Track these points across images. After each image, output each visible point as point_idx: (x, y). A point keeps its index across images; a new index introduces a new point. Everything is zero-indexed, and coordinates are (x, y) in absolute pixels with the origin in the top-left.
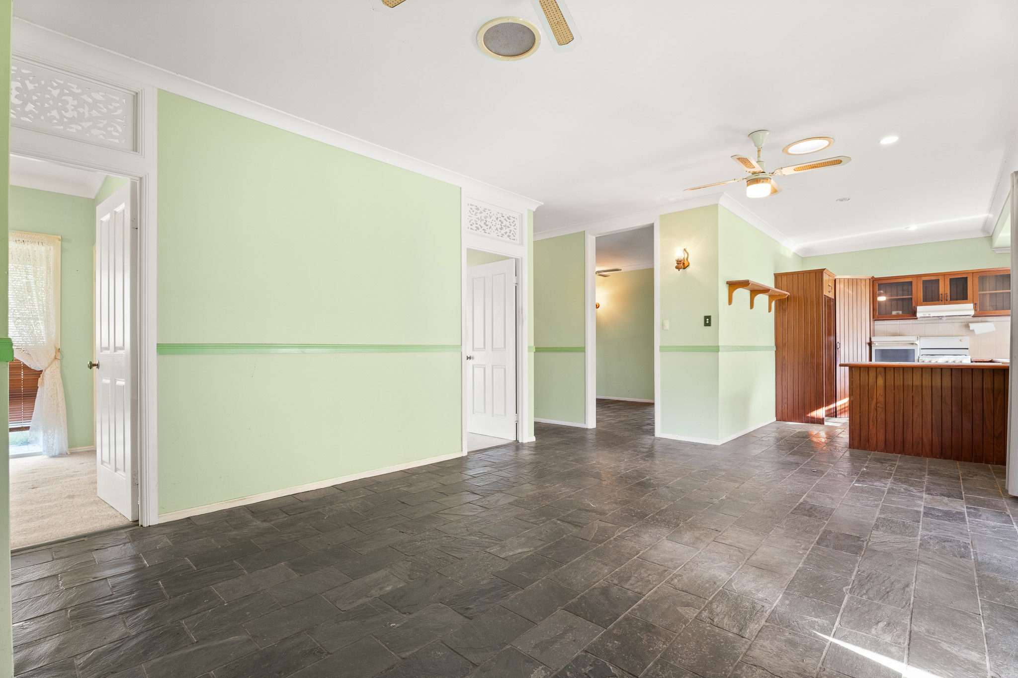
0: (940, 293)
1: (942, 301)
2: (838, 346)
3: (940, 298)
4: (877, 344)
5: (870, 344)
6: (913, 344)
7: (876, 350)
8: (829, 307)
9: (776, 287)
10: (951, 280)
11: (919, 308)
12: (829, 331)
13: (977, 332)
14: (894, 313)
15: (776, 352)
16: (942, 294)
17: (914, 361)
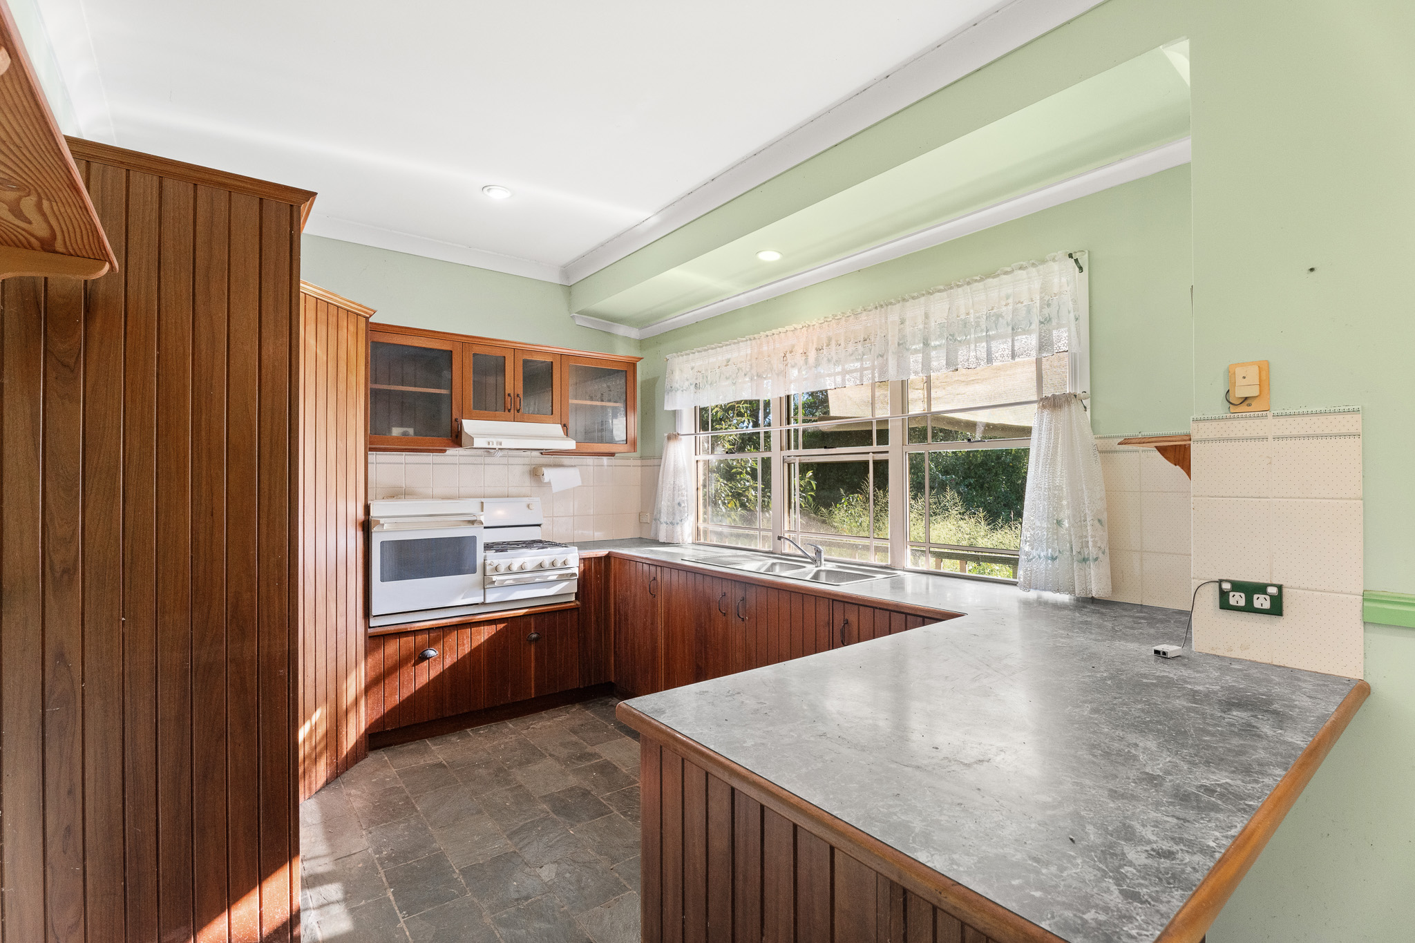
0: (507, 392)
1: (509, 411)
3: (508, 404)
4: (382, 526)
5: (366, 527)
6: (472, 522)
7: (381, 543)
10: (524, 362)
11: (469, 424)
14: (397, 432)
16: (509, 395)
17: (474, 571)
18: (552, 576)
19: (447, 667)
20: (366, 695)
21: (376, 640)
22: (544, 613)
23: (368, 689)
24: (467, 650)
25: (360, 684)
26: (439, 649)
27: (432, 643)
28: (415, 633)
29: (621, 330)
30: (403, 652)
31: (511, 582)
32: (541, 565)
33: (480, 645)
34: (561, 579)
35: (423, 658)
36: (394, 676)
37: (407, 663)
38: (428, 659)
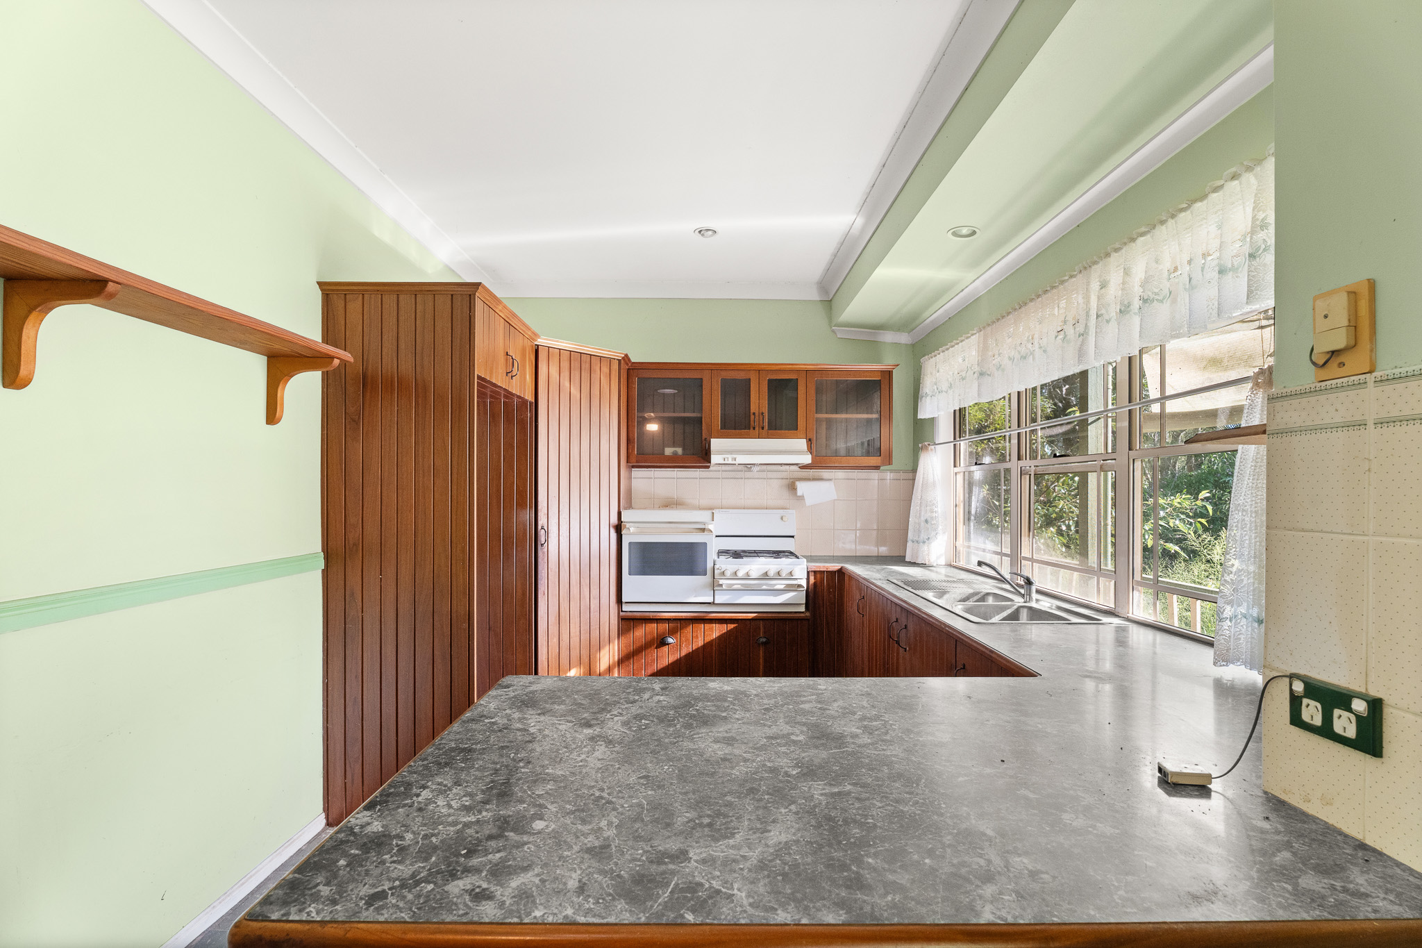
0: (752, 411)
1: (754, 428)
2: (542, 539)
3: (752, 423)
4: (632, 530)
5: (619, 528)
6: (703, 530)
7: (630, 543)
8: (522, 423)
9: (326, 339)
10: (770, 381)
11: (716, 443)
12: (522, 494)
13: (809, 501)
14: (668, 451)
15: (326, 573)
16: (754, 414)
17: (705, 574)
18: (780, 585)
19: (684, 654)
20: (619, 666)
21: (628, 622)
22: (773, 620)
23: (622, 661)
24: (700, 643)
25: (614, 656)
26: (676, 638)
27: (672, 632)
28: (658, 620)
29: (888, 337)
30: (649, 638)
31: (739, 587)
32: (766, 573)
33: (712, 641)
34: (789, 588)
35: (662, 643)
36: (640, 654)
37: (651, 646)
38: (668, 644)
